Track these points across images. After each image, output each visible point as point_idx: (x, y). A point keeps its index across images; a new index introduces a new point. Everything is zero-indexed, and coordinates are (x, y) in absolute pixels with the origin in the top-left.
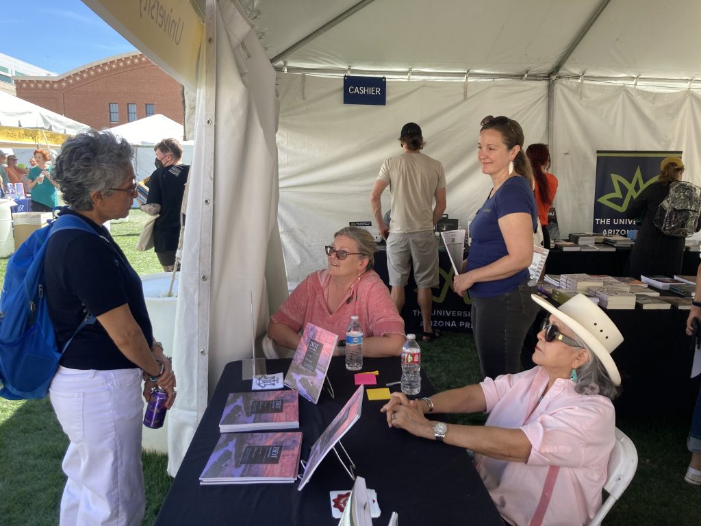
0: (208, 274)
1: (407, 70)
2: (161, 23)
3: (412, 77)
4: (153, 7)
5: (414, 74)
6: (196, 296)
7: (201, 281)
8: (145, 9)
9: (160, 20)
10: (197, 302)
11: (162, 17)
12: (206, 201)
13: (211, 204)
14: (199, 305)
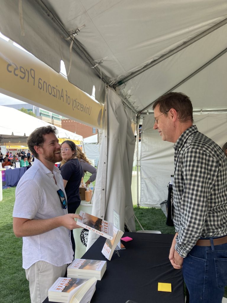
0: (105, 188)
1: (200, 110)
2: (82, 110)
3: (202, 113)
4: (78, 106)
5: (203, 111)
6: (100, 196)
7: (102, 191)
8: (75, 107)
9: (81, 109)
10: (100, 198)
11: (82, 108)
12: (105, 163)
13: (106, 164)
14: (101, 199)
